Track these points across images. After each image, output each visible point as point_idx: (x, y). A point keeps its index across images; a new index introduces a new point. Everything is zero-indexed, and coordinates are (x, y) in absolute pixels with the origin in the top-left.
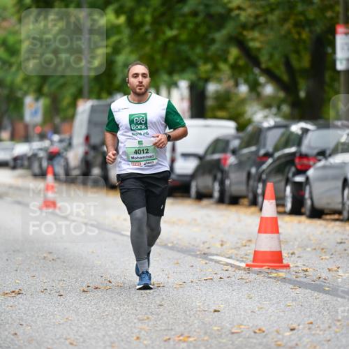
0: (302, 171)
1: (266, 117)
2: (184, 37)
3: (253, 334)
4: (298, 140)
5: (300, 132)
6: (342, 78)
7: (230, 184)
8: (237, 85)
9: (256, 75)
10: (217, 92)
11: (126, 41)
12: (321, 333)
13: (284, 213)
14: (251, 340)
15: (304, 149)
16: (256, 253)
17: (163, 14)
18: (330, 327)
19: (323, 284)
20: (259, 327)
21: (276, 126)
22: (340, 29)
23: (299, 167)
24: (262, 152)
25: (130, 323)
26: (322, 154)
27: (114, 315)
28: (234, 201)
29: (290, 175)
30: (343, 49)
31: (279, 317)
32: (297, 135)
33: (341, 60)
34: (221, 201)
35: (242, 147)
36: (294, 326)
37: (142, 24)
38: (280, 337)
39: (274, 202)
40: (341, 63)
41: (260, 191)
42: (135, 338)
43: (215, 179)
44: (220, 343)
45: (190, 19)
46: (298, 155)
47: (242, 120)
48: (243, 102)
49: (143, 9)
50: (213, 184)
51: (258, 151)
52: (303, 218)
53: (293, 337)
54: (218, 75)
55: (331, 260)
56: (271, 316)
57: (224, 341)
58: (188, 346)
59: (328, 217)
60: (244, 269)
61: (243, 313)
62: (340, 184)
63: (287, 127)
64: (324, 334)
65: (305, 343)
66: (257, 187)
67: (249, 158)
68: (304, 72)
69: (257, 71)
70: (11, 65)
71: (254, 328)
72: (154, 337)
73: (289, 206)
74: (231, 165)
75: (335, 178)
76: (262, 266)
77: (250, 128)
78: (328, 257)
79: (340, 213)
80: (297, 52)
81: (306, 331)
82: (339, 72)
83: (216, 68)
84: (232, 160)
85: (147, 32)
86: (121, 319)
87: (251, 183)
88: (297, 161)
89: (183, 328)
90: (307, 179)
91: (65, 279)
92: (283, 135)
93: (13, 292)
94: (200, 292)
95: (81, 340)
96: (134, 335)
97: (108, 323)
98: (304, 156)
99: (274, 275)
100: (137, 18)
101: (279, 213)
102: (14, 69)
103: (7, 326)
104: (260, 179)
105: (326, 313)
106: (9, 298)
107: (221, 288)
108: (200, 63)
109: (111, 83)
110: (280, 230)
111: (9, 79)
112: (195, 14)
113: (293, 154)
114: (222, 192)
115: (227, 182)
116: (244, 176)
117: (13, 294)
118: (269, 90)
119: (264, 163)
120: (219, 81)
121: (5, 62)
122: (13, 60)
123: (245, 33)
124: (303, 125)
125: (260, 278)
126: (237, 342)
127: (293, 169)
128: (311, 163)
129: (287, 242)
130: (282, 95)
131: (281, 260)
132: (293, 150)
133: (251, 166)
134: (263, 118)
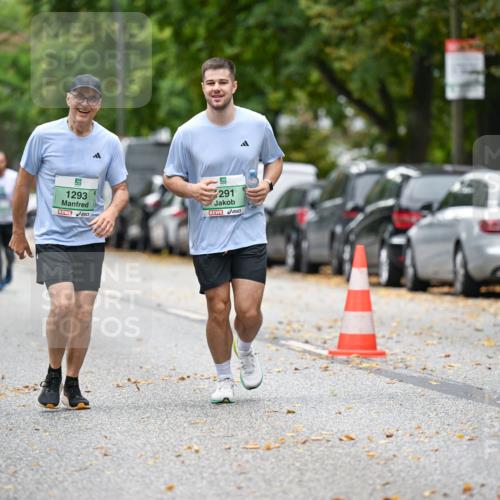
0: (402, 230)
1: (354, 159)
2: (248, 55)
3: (338, 441)
4: (397, 190)
5: (398, 180)
6: (454, 110)
7: (309, 247)
8: (316, 118)
9: (341, 105)
10: (291, 128)
11: (172, 61)
12: (426, 440)
13: (378, 285)
14: (335, 450)
15: (405, 202)
16: (342, 337)
17: (221, 26)
18: (438, 433)
19: (429, 377)
20: (346, 433)
21: (368, 172)
22: (451, 46)
23: (398, 225)
24: (350, 205)
25: (178, 428)
26: (428, 208)
27: (158, 417)
28: (314, 269)
29: (386, 235)
30: (454, 72)
31: (371, 421)
32: (395, 183)
33: (452, 86)
34: (297, 268)
35: (323, 198)
36: (392, 431)
37: (193, 39)
38: (373, 445)
39: (365, 270)
40: (453, 90)
41: (346, 256)
42: (185, 447)
43: (288, 240)
44: (295, 453)
45: (256, 33)
46: (396, 209)
47: (323, 164)
48: (325, 140)
49: (194, 20)
50: (286, 247)
51: (344, 204)
52: (403, 292)
53: (390, 446)
54: (292, 105)
55: (440, 347)
56: (361, 419)
57: (301, 451)
58: (254, 458)
59: (436, 290)
60: (327, 358)
61: (325, 414)
62: (451, 247)
63: (382, 173)
64: (429, 442)
65: (405, 454)
66: (343, 252)
67: (333, 214)
68: (404, 102)
69: (342, 99)
70: (23, 92)
71: (339, 435)
72: (209, 446)
73: (385, 276)
74: (309, 223)
75: (444, 239)
76: (350, 354)
77: (334, 175)
78: (435, 342)
79: (451, 284)
80: (396, 75)
81: (407, 438)
82: (449, 102)
83: (289, 97)
84: (310, 215)
85: (200, 50)
86: (166, 422)
87: (336, 245)
88: (395, 217)
89: (247, 434)
90: (409, 240)
91: (93, 370)
92: (377, 183)
93: (27, 387)
94: (269, 388)
95: (115, 450)
96: (183, 443)
97: (150, 427)
98: (404, 211)
99: (364, 365)
100: (187, 30)
101: (373, 285)
102: (26, 97)
103: (18, 431)
104: (347, 241)
105: (432, 415)
106: (22, 396)
107: (296, 382)
108: (269, 90)
109: (153, 115)
110: (374, 307)
111: (20, 111)
112: (262, 26)
113: (390, 209)
114: (298, 257)
115: (305, 245)
116: (325, 236)
117: (27, 390)
118: (358, 124)
119: (351, 219)
120: (294, 112)
121: (15, 89)
122: (26, 85)
123: (328, 50)
124: (403, 170)
125: (347, 369)
126: (317, 453)
127: (390, 228)
128: (414, 219)
129: (382, 323)
130: (375, 131)
131: (373, 346)
132: (390, 202)
133: (336, 223)
134: (351, 162)
